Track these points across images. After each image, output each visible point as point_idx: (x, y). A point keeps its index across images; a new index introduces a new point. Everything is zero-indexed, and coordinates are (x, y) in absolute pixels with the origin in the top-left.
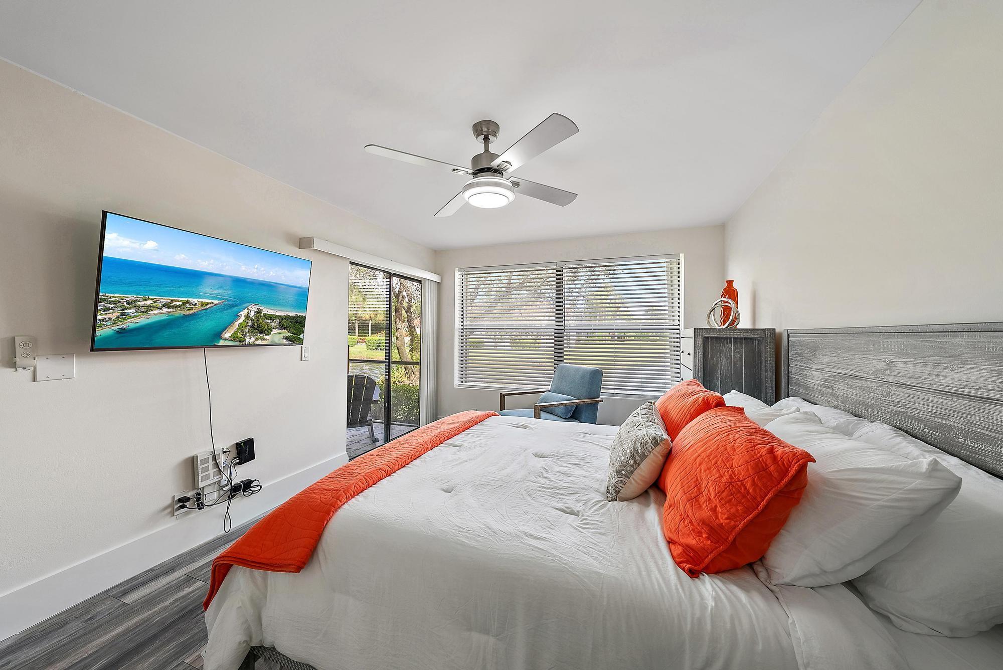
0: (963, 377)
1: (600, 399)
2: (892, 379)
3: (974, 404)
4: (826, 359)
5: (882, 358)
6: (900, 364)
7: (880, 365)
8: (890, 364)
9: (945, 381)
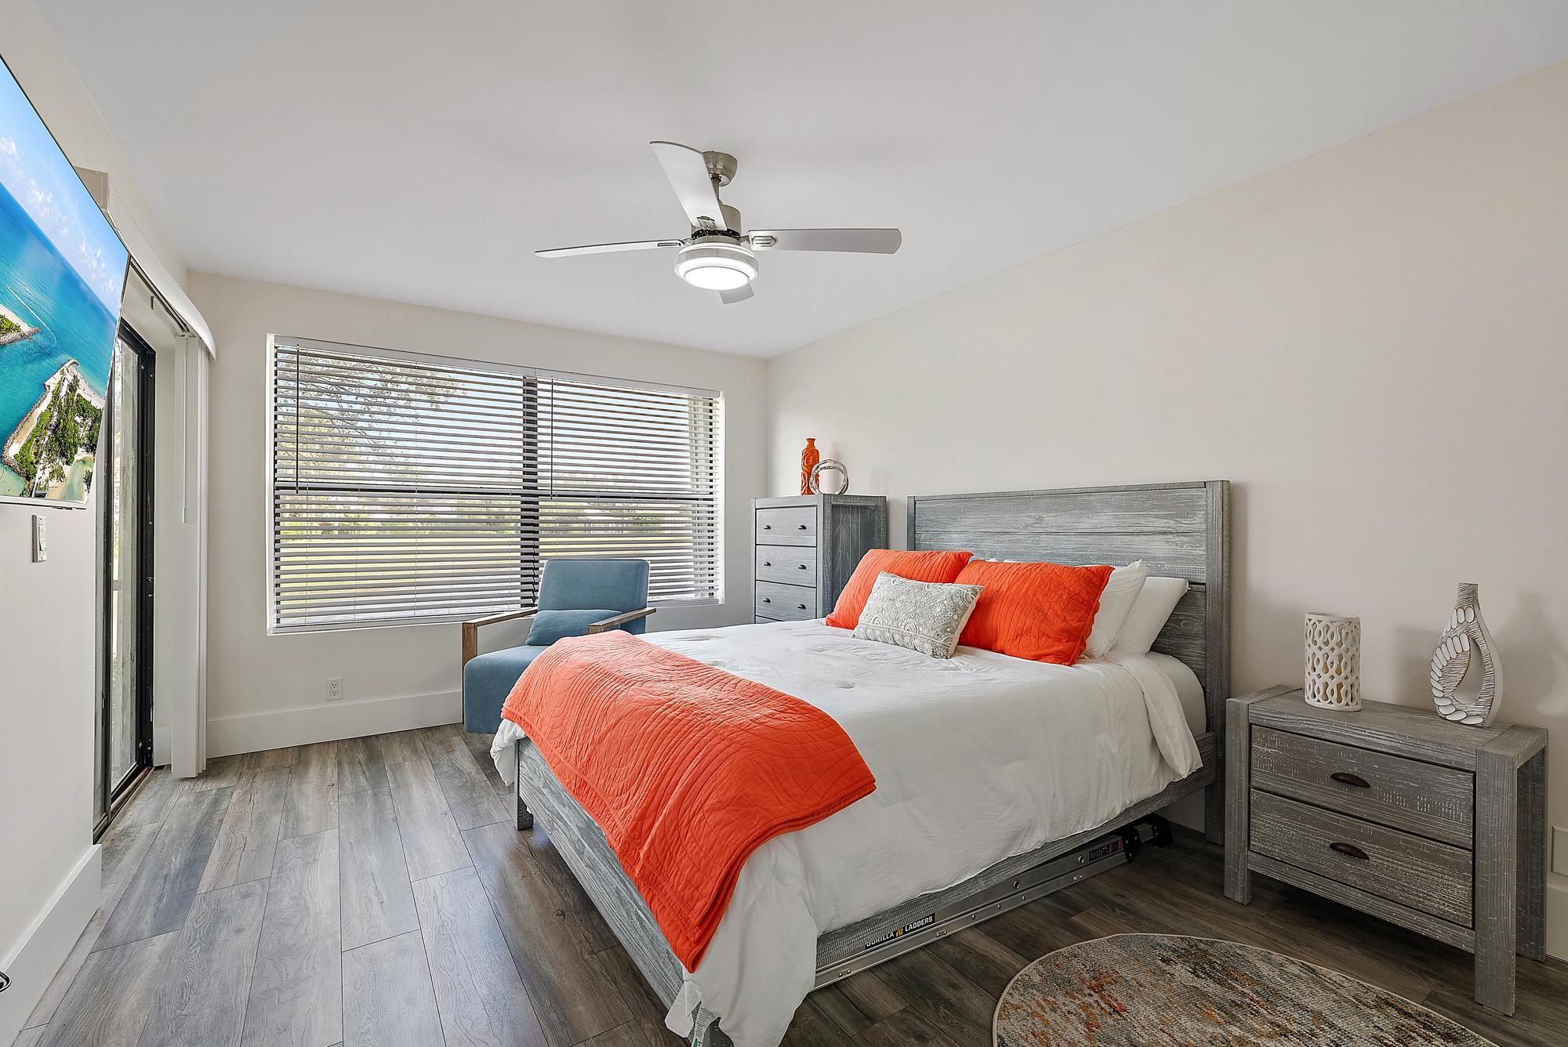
0: (1096, 521)
1: (648, 609)
2: (1041, 530)
3: (1103, 537)
4: (969, 522)
5: (1033, 514)
6: (1049, 518)
7: (1031, 521)
8: (1040, 519)
9: (1083, 525)
